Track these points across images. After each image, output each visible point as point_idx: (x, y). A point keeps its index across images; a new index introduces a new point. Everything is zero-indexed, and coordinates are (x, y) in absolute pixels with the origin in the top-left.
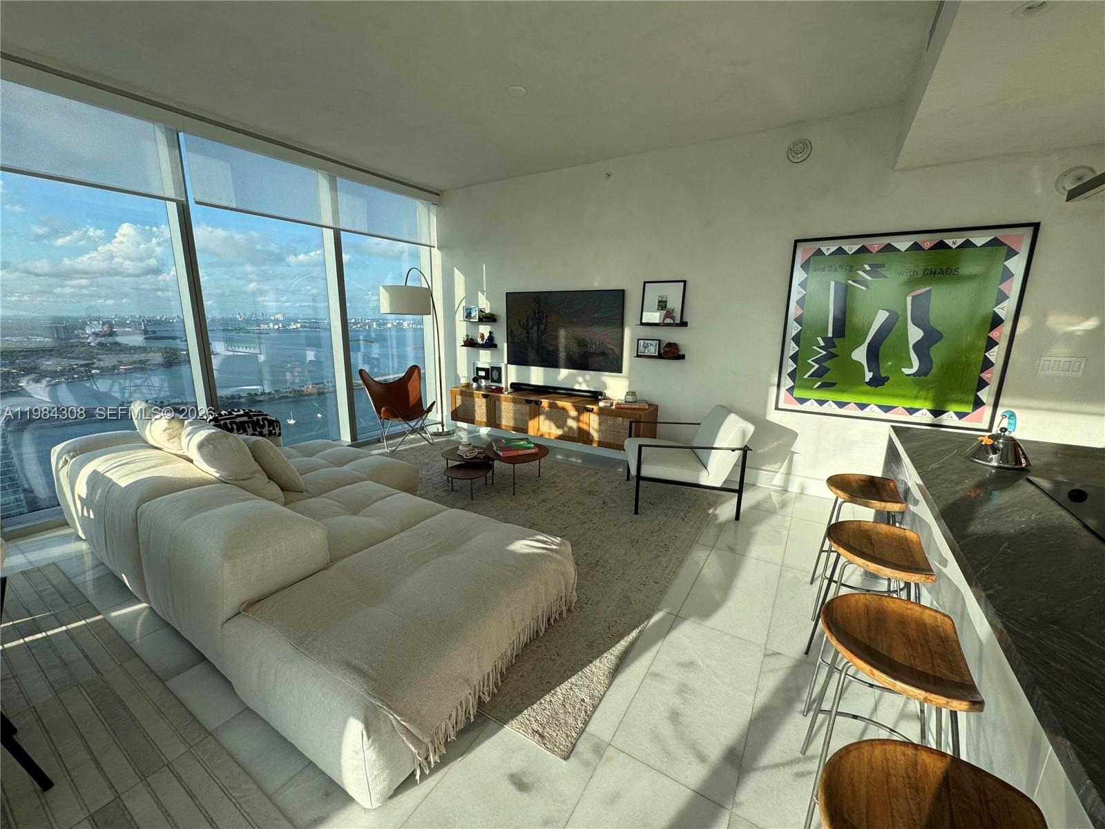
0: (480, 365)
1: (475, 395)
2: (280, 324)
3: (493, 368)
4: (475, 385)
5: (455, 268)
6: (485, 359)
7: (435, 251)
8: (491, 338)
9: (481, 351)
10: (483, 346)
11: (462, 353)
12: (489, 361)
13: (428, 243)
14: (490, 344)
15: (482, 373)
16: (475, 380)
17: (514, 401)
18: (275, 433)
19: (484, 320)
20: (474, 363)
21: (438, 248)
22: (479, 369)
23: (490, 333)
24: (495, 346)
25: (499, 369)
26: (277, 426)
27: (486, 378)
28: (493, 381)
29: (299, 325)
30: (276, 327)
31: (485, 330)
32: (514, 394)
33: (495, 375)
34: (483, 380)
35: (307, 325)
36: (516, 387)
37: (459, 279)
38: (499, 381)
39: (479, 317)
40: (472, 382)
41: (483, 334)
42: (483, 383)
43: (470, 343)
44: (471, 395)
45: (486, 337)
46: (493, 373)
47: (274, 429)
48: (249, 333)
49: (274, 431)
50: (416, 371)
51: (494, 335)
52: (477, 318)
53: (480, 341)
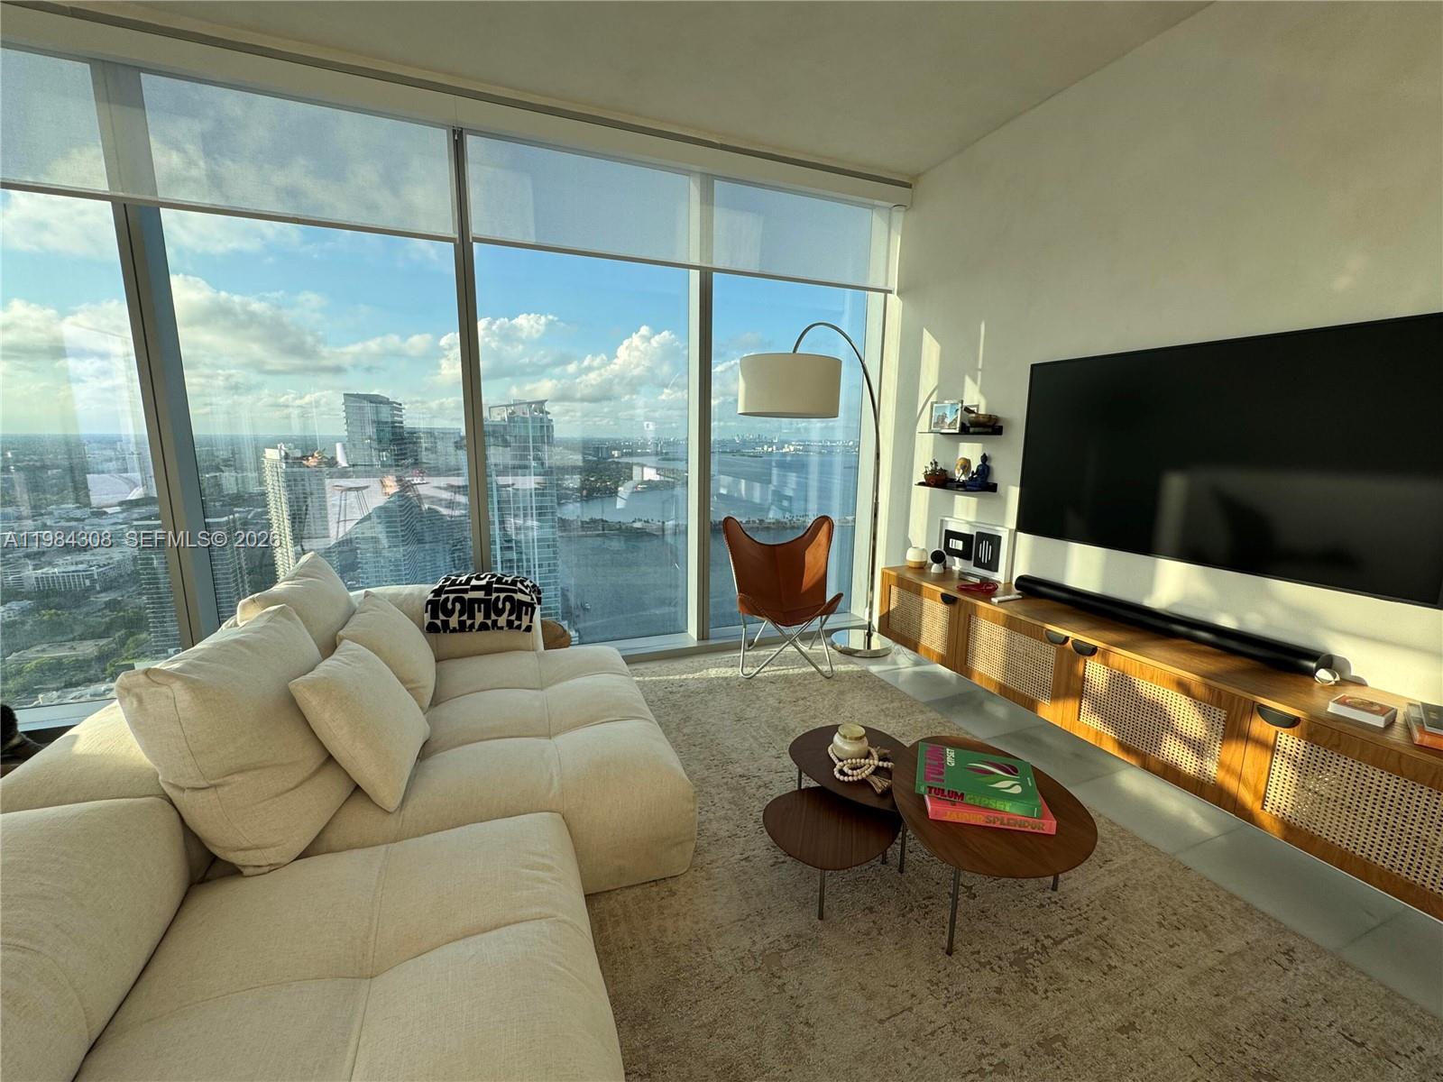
0: (953, 527)
1: (924, 592)
2: (774, 447)
3: (982, 536)
4: (935, 568)
5: (925, 330)
6: (965, 513)
7: (894, 300)
8: (985, 469)
9: (957, 496)
10: (965, 487)
11: (922, 497)
12: (971, 519)
13: (881, 286)
14: (981, 482)
15: (959, 545)
16: (938, 557)
17: (1011, 624)
18: (519, 627)
19: (972, 430)
20: (942, 521)
21: (898, 294)
22: (950, 535)
23: (985, 458)
24: (993, 488)
25: (995, 541)
26: (526, 614)
27: (965, 555)
28: (978, 564)
29: (792, 448)
30: (770, 450)
31: (971, 451)
32: (1018, 607)
33: (985, 551)
34: (957, 559)
35: (801, 448)
36: (1030, 587)
37: (931, 350)
38: (992, 565)
39: (963, 425)
40: (930, 561)
41: (968, 462)
42: (957, 565)
43: (939, 479)
44: (918, 591)
45: (974, 468)
46: (980, 547)
47: (519, 618)
48: (744, 455)
49: (516, 623)
50: (825, 527)
51: (993, 464)
52: (958, 425)
53: (960, 476)
